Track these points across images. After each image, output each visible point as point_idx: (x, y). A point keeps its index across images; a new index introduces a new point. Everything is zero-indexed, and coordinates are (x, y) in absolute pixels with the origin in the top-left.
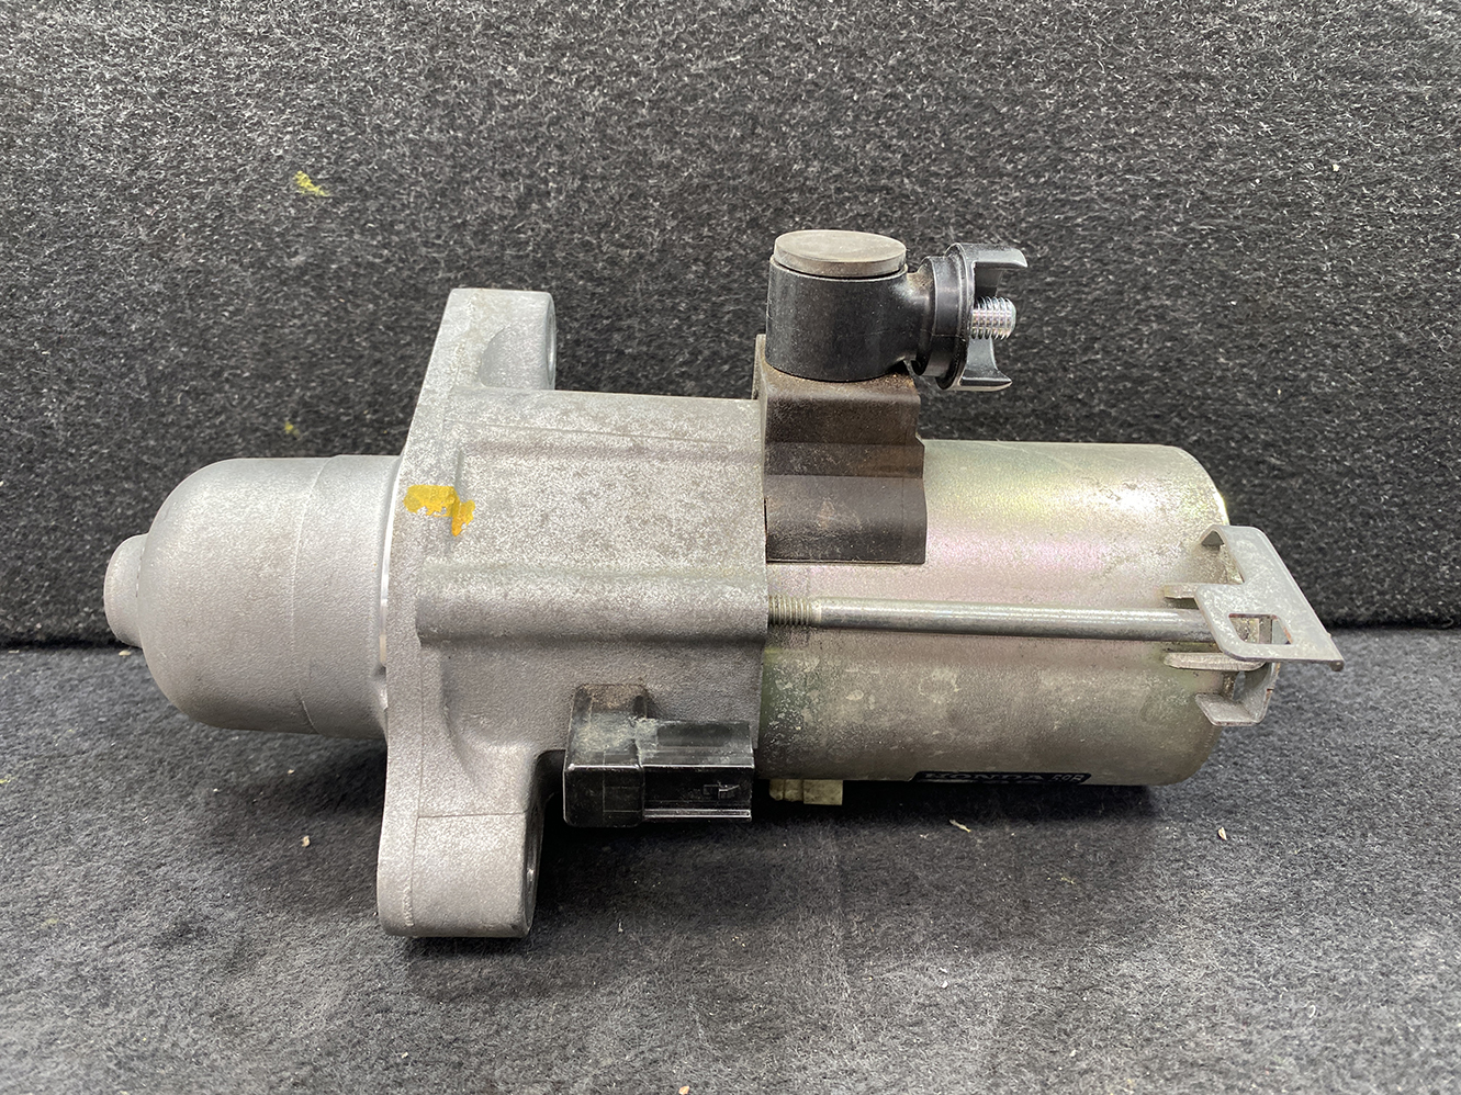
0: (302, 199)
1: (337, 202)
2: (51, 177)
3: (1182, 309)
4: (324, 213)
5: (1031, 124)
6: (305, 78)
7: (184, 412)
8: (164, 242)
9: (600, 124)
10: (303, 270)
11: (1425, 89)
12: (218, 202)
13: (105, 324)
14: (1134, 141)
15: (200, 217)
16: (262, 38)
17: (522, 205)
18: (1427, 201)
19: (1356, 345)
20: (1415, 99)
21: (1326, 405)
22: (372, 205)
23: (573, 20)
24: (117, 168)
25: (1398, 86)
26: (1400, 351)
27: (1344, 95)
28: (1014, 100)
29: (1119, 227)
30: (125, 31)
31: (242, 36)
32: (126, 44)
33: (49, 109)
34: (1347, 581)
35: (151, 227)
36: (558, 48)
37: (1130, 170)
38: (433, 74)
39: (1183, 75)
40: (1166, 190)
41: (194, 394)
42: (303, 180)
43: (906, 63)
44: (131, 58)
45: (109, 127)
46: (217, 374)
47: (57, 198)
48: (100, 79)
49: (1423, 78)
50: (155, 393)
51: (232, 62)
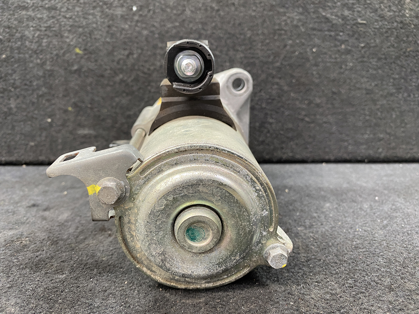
0: (77, 54)
1: (85, 54)
2: (18, 48)
3: (282, 82)
4: (82, 58)
5: (244, 40)
6: (79, 27)
7: (44, 104)
8: (43, 64)
9: (147, 39)
10: (76, 70)
11: (333, 34)
12: (57, 55)
13: (28, 83)
14: (268, 44)
15: (52, 58)
16: (70, 18)
17: (128, 56)
18: (336, 58)
19: (323, 91)
20: (331, 36)
21: (318, 105)
22: (93, 56)
23: (141, 15)
24: (34, 46)
25: (326, 33)
26: (334, 93)
27: (314, 35)
28: (241, 34)
29: (267, 63)
30: (39, 16)
31: (65, 17)
32: (39, 19)
33: (20, 33)
34: (327, 150)
35: (41, 59)
36: (137, 21)
37: (268, 50)
38: (109, 26)
39: (279, 30)
40: (276, 55)
41: (48, 100)
42: (77, 50)
43: (216, 26)
44: (40, 22)
45: (33, 36)
46: (53, 95)
47: (19, 53)
48: (32, 26)
49: (332, 31)
50: (38, 100)
51: (63, 23)
